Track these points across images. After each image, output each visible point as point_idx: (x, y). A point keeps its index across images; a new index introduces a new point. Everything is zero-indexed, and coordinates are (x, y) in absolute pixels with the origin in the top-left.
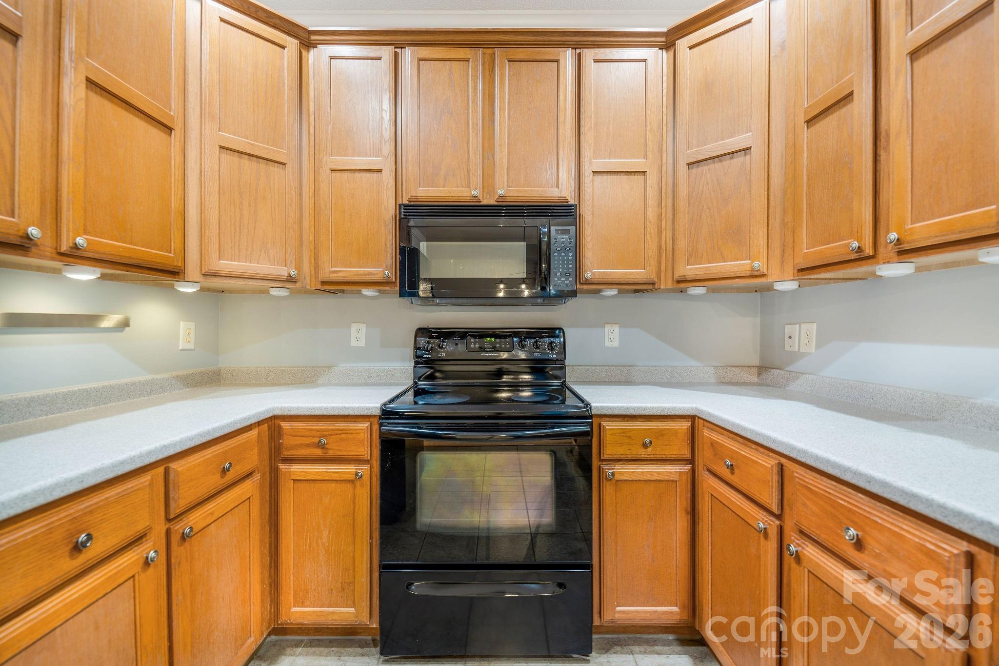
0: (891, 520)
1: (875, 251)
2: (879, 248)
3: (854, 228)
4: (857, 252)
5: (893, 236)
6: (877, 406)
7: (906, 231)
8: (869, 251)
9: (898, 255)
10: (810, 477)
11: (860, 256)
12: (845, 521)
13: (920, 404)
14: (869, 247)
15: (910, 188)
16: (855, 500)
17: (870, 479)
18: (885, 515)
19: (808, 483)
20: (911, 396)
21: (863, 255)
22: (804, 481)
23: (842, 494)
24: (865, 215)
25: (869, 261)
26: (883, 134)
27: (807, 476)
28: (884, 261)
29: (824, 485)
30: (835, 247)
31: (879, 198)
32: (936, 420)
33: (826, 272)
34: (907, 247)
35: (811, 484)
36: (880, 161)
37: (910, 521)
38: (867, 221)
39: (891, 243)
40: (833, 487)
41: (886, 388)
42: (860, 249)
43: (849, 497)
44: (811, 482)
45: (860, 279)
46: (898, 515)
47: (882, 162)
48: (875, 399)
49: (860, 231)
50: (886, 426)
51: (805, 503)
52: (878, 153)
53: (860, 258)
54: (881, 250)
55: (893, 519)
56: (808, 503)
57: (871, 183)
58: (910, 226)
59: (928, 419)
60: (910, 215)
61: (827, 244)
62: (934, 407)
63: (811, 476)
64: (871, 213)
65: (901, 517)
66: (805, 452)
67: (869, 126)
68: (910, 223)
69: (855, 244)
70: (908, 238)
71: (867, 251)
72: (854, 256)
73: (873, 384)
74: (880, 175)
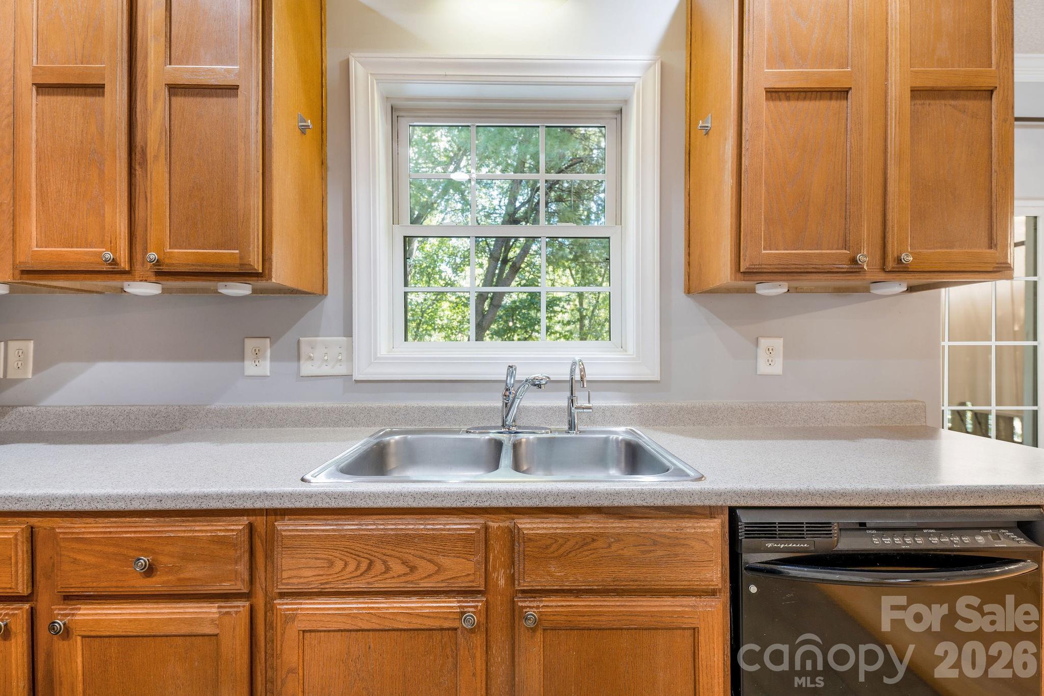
0: (184, 529)
1: (131, 267)
2: (135, 264)
3: (106, 237)
4: (110, 264)
5: (153, 255)
6: (119, 429)
7: (164, 254)
8: (124, 265)
9: (156, 276)
10: (79, 526)
11: (113, 268)
12: (132, 553)
13: (163, 419)
14: (125, 261)
15: (168, 214)
16: (143, 526)
17: (160, 498)
18: (178, 526)
19: (78, 533)
20: (155, 412)
21: (117, 268)
22: (73, 533)
23: (125, 527)
24: (120, 227)
25: (124, 276)
26: (139, 149)
27: (76, 526)
28: (141, 279)
29: (103, 527)
30: (81, 253)
31: (134, 213)
32: (179, 430)
33: (67, 280)
34: (165, 269)
35: (84, 533)
36: (135, 175)
37: (200, 521)
38: (122, 234)
39: (150, 262)
40: (114, 525)
41: (129, 408)
42: (114, 262)
43: (136, 527)
44: (83, 530)
45: (97, 292)
46: (188, 521)
47: (137, 177)
48: (116, 422)
49: (113, 241)
50: (141, 445)
51: (76, 559)
52: (133, 165)
53: (114, 271)
54: (138, 267)
55: (186, 526)
56: (79, 557)
57: (126, 194)
58: (169, 250)
59: (172, 431)
60: (168, 240)
61: (69, 247)
62: (176, 418)
63: (81, 523)
64: (127, 226)
65: (192, 521)
66: (73, 498)
67: (123, 133)
68: (168, 247)
69: (109, 255)
70: (167, 261)
71: (123, 265)
72: (105, 268)
73: (113, 406)
74: (135, 190)
